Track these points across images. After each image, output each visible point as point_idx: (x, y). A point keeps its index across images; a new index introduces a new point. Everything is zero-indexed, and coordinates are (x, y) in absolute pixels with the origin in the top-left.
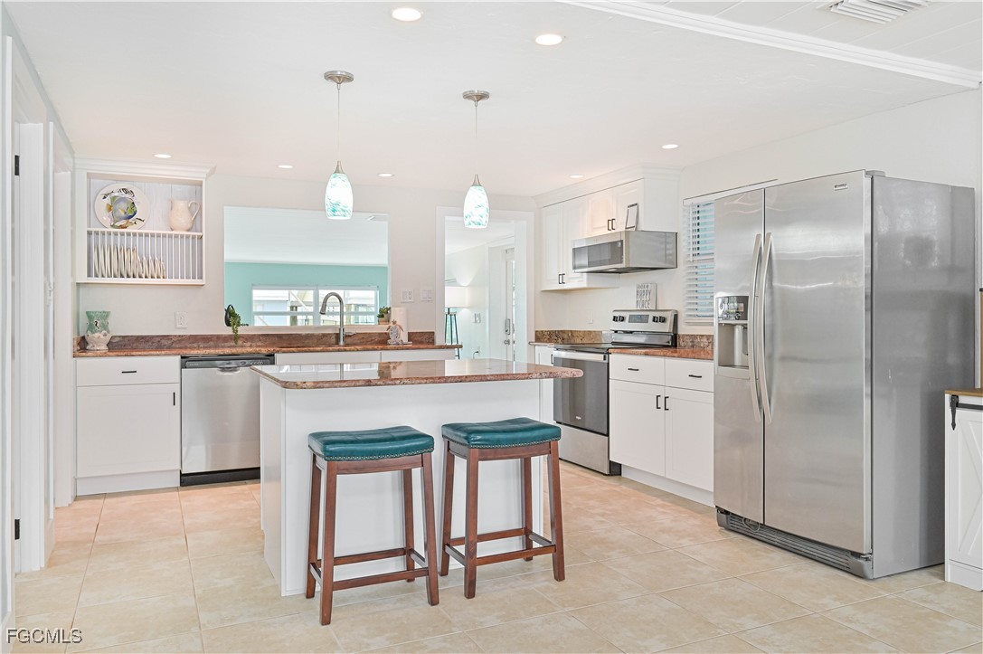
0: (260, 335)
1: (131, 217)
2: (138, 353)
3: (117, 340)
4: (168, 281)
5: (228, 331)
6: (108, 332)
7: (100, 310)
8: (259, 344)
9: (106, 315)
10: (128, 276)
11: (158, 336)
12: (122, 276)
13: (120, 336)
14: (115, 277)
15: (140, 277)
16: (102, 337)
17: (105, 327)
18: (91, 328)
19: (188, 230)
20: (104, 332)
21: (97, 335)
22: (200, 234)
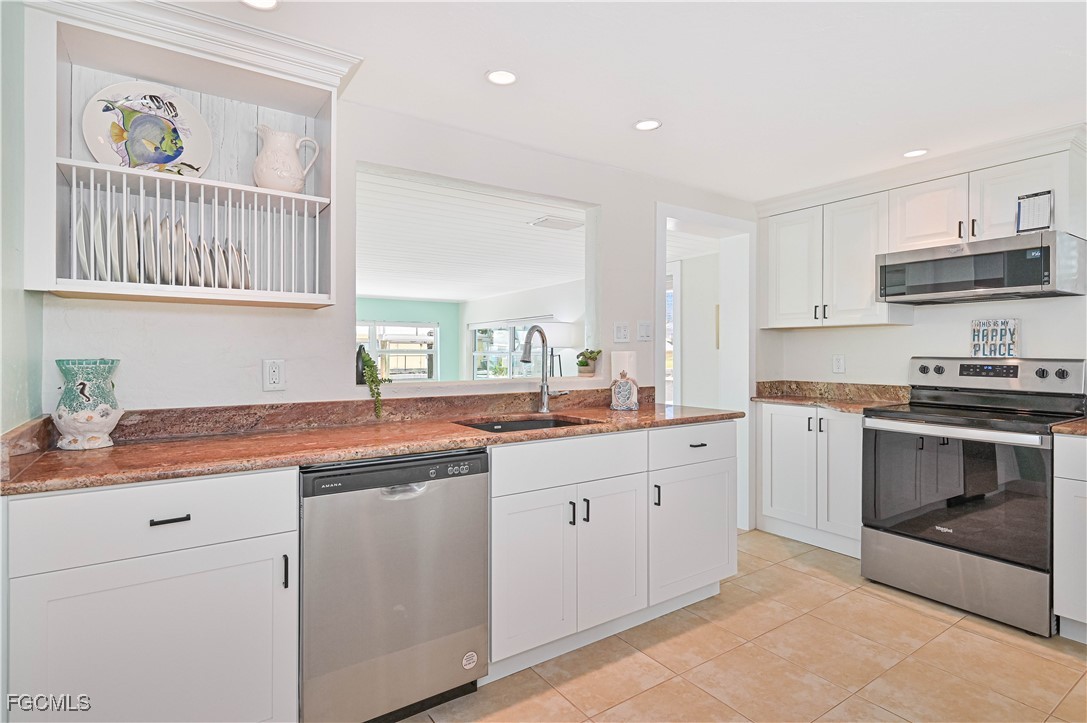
0: (416, 400)
1: (169, 159)
2: (194, 468)
3: (136, 419)
4: (254, 295)
5: (362, 394)
6: (114, 406)
7: (97, 357)
8: (417, 416)
9: (108, 367)
10: (164, 281)
11: (226, 409)
12: (149, 280)
13: (142, 413)
14: (131, 280)
15: (193, 283)
16: (97, 418)
17: (104, 395)
18: (72, 397)
19: (300, 192)
20: (102, 406)
21: (82, 415)
22: (327, 201)
